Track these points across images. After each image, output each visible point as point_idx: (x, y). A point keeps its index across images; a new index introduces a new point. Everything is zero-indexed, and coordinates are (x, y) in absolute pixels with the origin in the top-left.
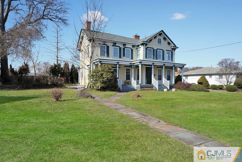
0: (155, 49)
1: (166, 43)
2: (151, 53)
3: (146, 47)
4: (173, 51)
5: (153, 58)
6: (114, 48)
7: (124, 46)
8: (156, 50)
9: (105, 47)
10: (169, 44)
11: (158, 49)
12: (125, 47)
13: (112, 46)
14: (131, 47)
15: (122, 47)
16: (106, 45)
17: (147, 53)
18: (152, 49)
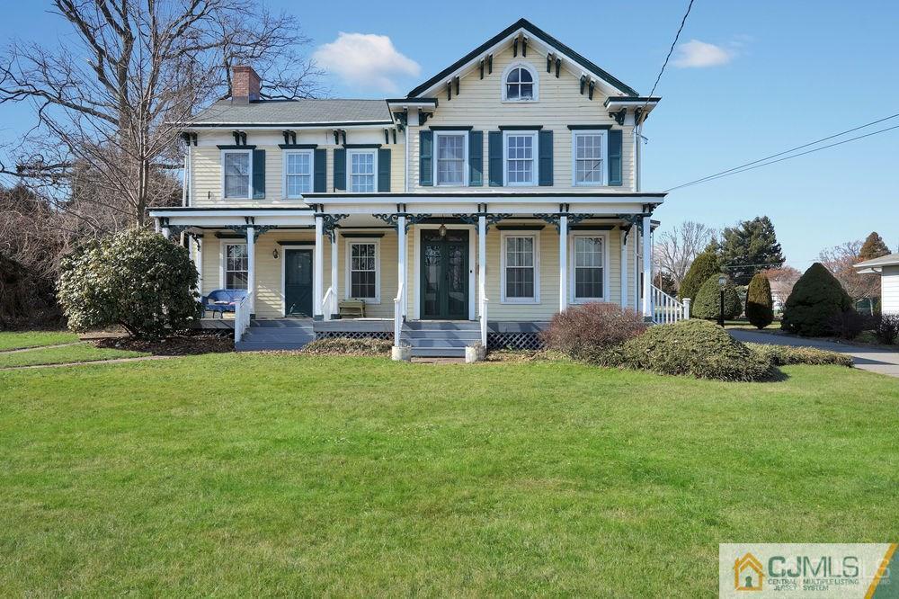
0: (481, 133)
1: (568, 85)
2: (460, 153)
3: (425, 128)
4: (621, 123)
5: (471, 179)
6: (291, 157)
7: (341, 143)
8: (495, 138)
9: (247, 155)
10: (587, 87)
11: (502, 128)
12: (346, 146)
13: (282, 147)
14: (380, 140)
15: (329, 144)
16: (253, 147)
17: (430, 159)
18: (466, 133)
